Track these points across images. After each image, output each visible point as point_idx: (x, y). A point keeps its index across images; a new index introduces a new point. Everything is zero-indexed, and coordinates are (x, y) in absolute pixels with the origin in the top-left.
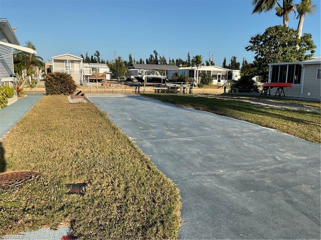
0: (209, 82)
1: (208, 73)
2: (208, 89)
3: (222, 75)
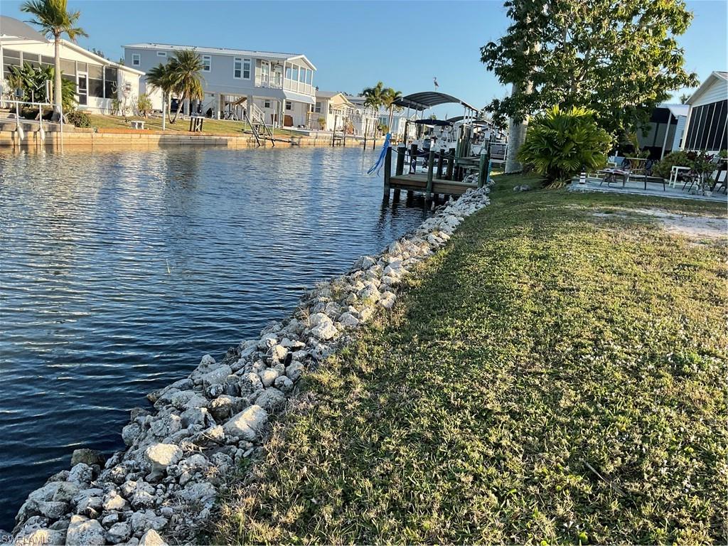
3: (89, 79)
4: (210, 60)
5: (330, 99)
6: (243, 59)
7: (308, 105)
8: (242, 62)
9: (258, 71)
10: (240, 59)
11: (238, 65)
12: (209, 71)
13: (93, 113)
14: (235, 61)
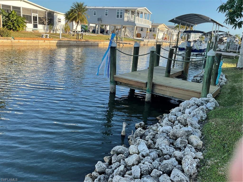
0: (19, 27)
1: (15, 11)
2: (20, 41)
3: (38, 17)
4: (108, 11)
5: (158, 26)
6: (120, 10)
7: (148, 29)
8: (120, 11)
9: (126, 15)
10: (119, 10)
11: (118, 13)
12: (107, 16)
13: (39, 32)
14: (117, 11)
